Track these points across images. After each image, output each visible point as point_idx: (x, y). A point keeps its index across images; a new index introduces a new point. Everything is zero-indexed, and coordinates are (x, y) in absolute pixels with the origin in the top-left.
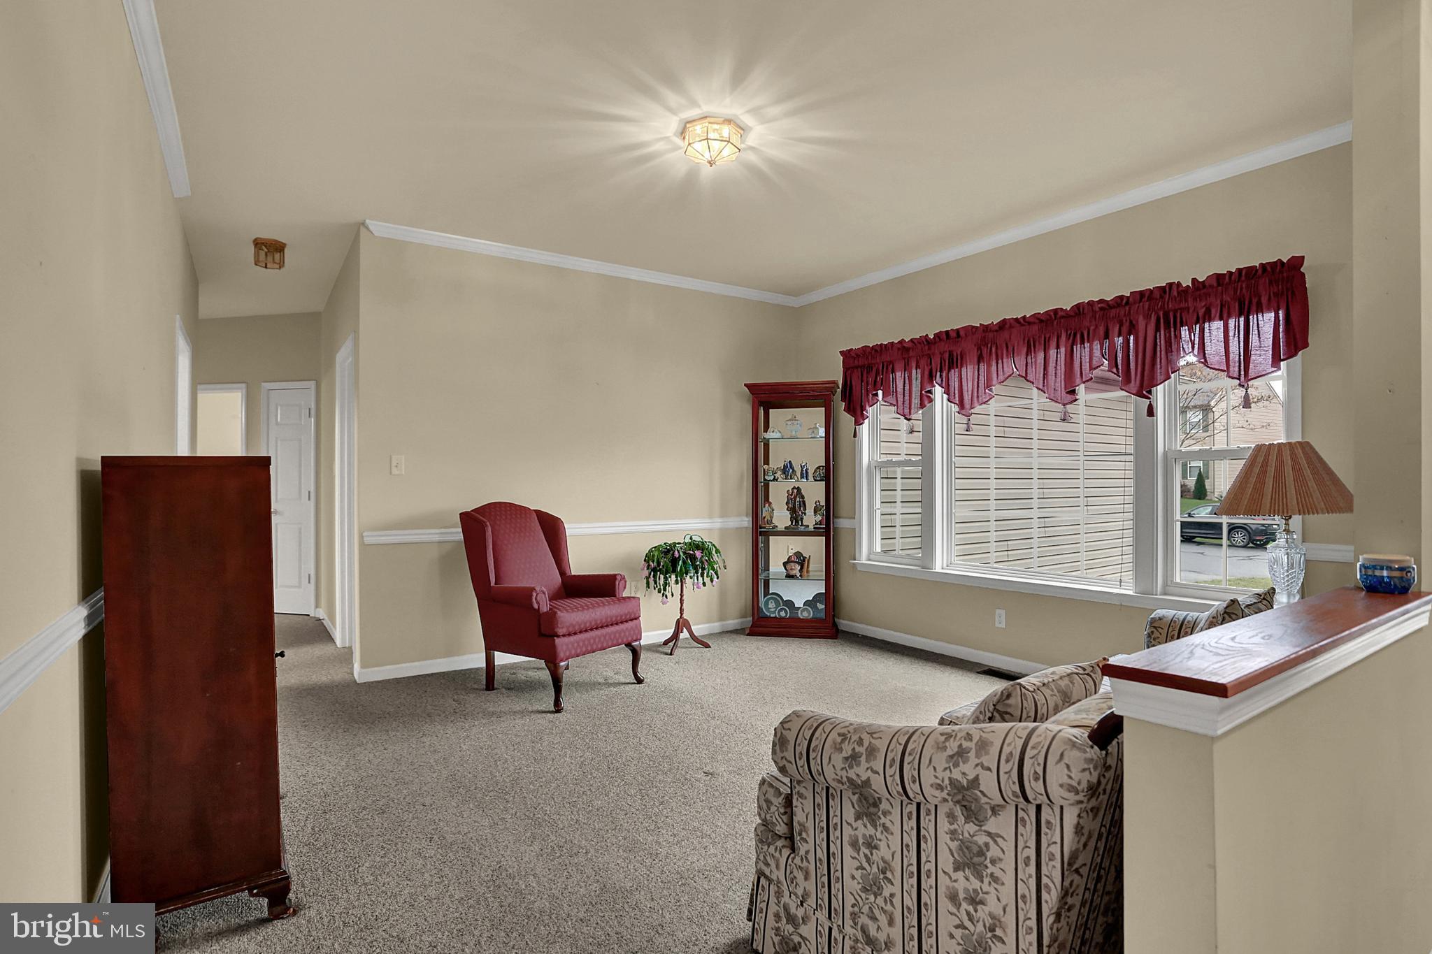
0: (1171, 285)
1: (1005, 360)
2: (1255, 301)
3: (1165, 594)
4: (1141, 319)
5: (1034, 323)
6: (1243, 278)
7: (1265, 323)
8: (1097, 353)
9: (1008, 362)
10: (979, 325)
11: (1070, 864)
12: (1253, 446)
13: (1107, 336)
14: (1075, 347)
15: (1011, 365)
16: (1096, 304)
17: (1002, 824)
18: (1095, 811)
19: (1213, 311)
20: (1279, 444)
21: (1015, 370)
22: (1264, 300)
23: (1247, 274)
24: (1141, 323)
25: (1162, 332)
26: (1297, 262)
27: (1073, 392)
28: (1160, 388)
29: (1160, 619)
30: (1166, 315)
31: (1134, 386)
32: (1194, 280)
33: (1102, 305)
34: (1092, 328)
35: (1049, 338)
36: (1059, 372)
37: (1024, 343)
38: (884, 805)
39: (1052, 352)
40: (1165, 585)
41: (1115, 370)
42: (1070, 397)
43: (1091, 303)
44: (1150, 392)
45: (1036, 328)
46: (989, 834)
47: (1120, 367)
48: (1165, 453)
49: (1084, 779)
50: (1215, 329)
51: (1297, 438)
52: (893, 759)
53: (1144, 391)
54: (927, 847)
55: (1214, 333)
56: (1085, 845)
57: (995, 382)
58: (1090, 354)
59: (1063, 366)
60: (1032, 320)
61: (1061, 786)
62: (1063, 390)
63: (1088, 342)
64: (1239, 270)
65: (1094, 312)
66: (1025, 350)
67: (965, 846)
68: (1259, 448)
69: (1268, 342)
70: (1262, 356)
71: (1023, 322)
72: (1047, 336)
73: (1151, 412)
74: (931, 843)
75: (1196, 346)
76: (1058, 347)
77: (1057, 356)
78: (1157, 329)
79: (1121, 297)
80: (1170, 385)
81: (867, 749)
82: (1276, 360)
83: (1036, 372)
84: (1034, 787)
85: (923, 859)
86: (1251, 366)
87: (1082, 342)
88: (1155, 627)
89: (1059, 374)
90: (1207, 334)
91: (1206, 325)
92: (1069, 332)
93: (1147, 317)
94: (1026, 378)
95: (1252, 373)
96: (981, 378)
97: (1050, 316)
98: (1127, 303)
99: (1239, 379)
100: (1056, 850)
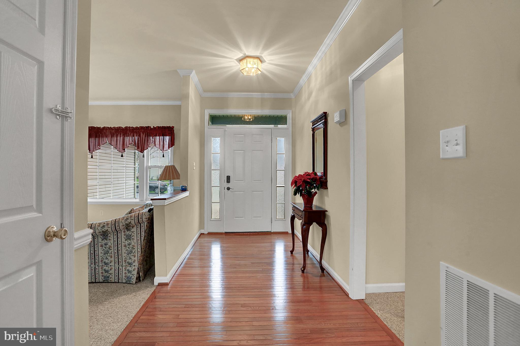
0: (149, 127)
1: (104, 138)
2: (165, 134)
3: (146, 201)
4: (142, 133)
5: (114, 129)
6: (163, 128)
7: (167, 138)
8: (131, 140)
9: (105, 139)
10: (96, 127)
11: (146, 231)
12: (165, 166)
13: (133, 136)
14: (125, 138)
15: (107, 140)
16: (131, 128)
17: (134, 229)
18: (149, 223)
19: (157, 134)
20: (169, 166)
21: (107, 142)
22: (167, 134)
23: (164, 128)
24: (142, 134)
25: (146, 137)
26: (173, 127)
27: (125, 150)
28: (145, 151)
29: (148, 204)
30: (147, 133)
31: (140, 149)
32: (154, 127)
33: (133, 128)
34: (130, 134)
35: (118, 134)
36: (120, 144)
37: (110, 134)
38: (109, 235)
39: (119, 138)
40: (146, 198)
41: (135, 145)
42: (123, 151)
43: (129, 127)
44: (143, 152)
45: (114, 131)
46: (132, 232)
47: (136, 144)
48: (146, 166)
49: (148, 217)
50: (158, 138)
51: (172, 164)
52: (113, 224)
53: (142, 151)
54: (119, 240)
55: (157, 140)
56: (147, 229)
57: (101, 144)
58: (128, 140)
59: (122, 143)
60: (113, 128)
61: (145, 218)
62: (122, 149)
63: (129, 136)
64: (163, 127)
65: (130, 130)
66: (111, 136)
67: (127, 236)
68: (166, 166)
69: (168, 143)
70: (166, 146)
71: (110, 129)
72: (117, 134)
73: (143, 156)
74: (120, 238)
75: (154, 142)
76: (120, 137)
77: (120, 139)
78: (145, 136)
79: (137, 127)
80: (147, 150)
81: (106, 224)
82: (169, 148)
83: (114, 143)
84: (140, 220)
85: (119, 241)
86: (164, 148)
87: (127, 136)
88: (147, 206)
89: (120, 145)
90: (156, 140)
91: (156, 137)
92: (123, 134)
93: (143, 134)
94: (111, 144)
95: (164, 150)
96: (96, 142)
97: (118, 128)
98: (139, 129)
99: (162, 151)
100: (143, 230)
